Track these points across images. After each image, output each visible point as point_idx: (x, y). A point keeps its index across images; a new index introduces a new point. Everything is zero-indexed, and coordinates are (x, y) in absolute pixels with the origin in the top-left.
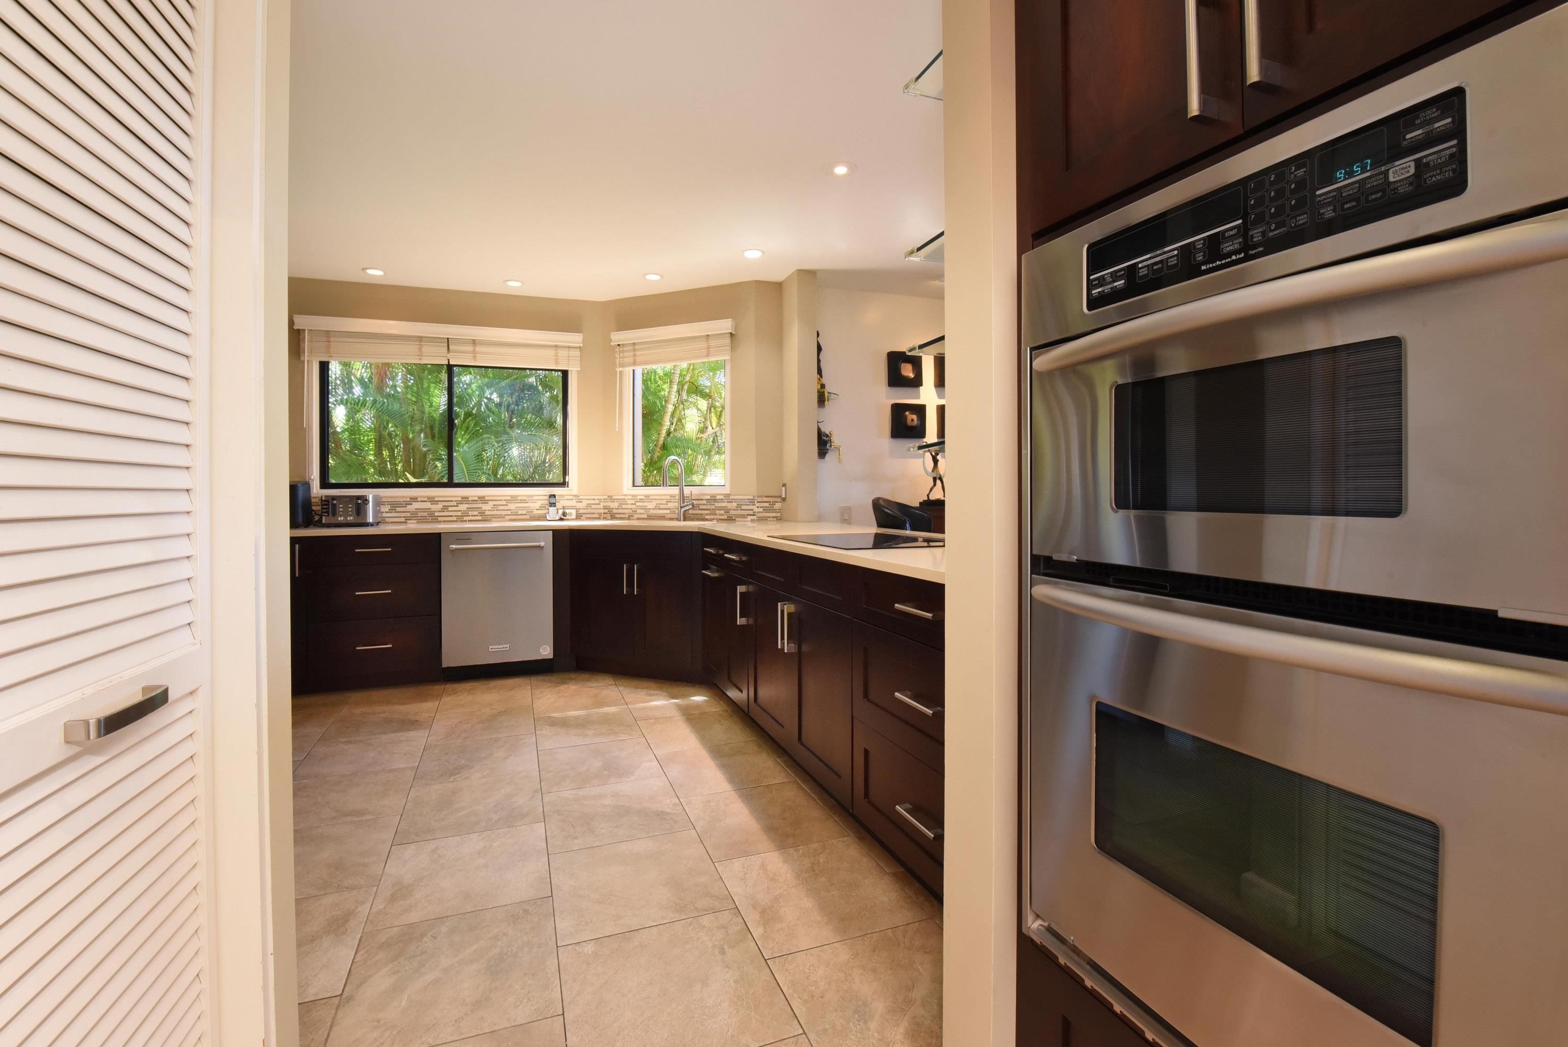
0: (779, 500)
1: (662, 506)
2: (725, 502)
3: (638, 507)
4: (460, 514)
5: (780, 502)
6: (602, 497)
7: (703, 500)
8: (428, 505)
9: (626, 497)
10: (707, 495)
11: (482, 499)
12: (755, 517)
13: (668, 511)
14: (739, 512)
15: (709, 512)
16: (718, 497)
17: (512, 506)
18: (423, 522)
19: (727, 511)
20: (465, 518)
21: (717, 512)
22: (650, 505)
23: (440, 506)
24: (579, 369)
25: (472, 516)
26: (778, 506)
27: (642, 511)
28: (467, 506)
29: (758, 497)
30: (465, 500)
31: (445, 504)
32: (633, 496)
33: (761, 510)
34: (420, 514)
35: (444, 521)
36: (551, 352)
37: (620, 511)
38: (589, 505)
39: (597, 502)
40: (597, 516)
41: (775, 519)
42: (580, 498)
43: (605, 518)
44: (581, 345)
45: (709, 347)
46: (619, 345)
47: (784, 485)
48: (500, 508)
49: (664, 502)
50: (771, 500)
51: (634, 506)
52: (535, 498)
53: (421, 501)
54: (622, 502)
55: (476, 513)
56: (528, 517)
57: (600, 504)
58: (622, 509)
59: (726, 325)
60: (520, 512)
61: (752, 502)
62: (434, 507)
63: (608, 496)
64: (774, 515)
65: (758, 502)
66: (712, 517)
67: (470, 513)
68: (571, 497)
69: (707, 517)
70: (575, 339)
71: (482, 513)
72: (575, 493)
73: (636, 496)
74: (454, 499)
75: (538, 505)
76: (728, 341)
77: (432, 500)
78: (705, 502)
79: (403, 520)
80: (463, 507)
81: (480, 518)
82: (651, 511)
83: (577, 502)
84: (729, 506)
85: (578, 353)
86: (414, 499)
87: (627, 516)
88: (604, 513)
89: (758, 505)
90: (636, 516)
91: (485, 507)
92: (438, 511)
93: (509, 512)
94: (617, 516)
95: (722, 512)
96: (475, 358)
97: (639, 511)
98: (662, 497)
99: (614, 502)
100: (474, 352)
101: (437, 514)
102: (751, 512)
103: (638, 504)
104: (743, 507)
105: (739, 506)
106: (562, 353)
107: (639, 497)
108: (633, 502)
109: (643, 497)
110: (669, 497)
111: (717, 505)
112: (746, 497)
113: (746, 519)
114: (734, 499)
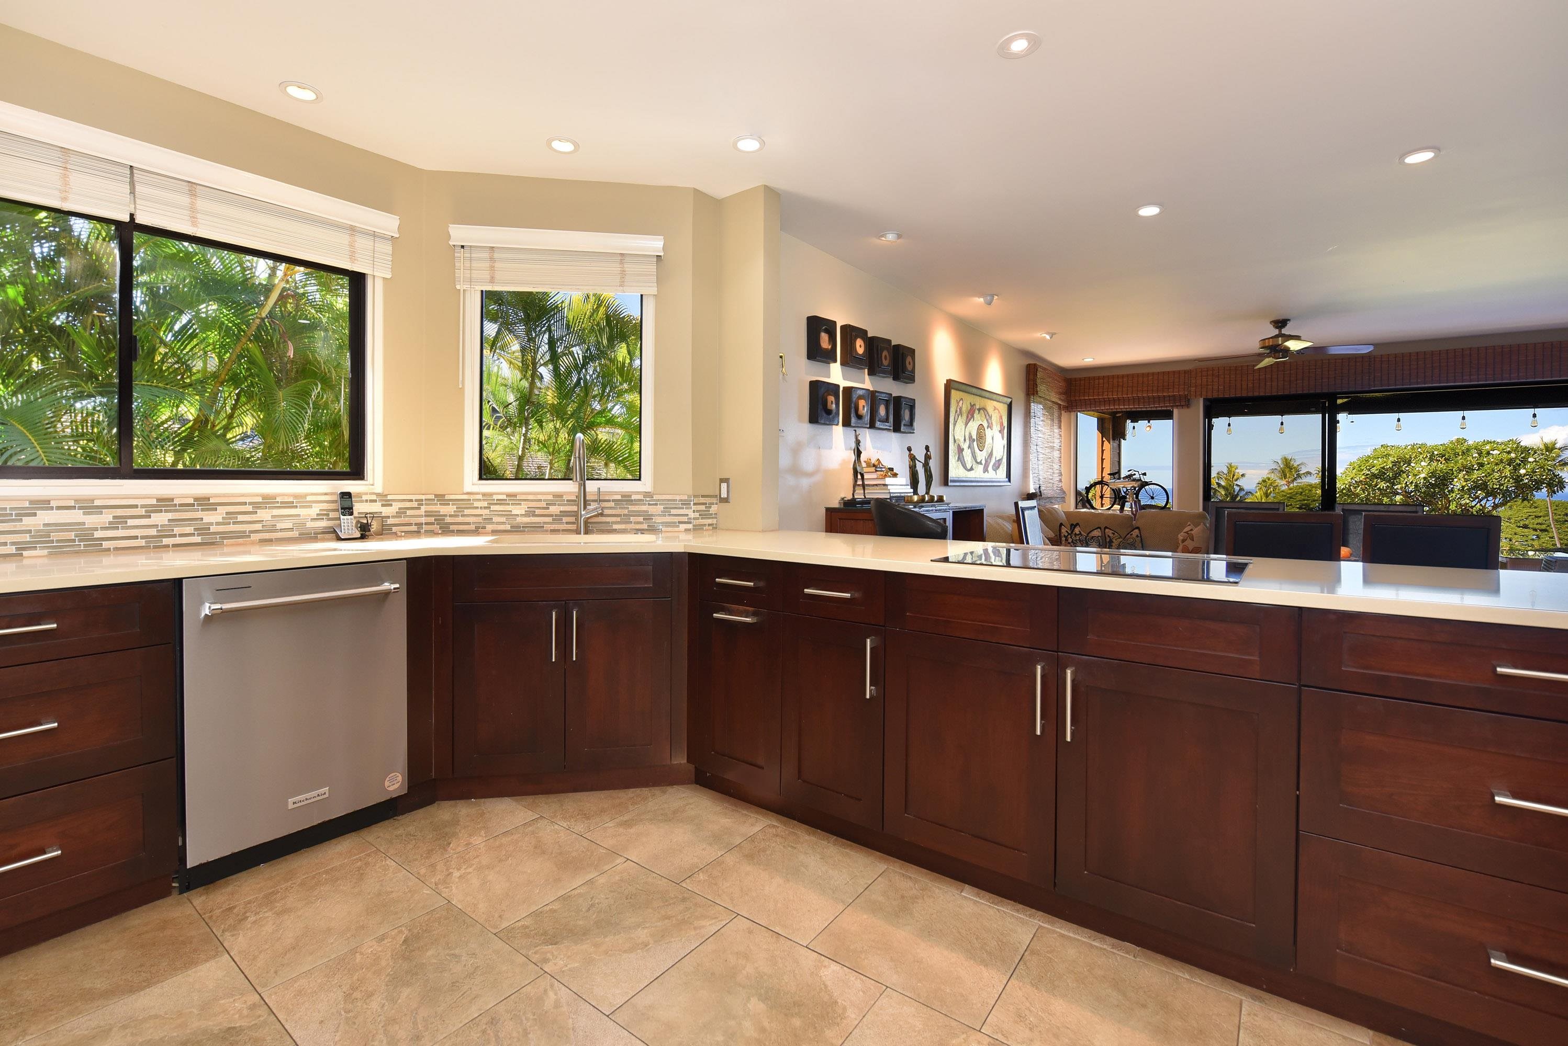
0: (714, 500)
1: (538, 512)
2: (645, 504)
3: (492, 513)
4: (153, 532)
5: (716, 504)
6: (423, 497)
7: (609, 501)
8: (76, 516)
9: (472, 497)
10: (616, 493)
11: (204, 503)
12: (690, 526)
13: (549, 519)
14: (668, 519)
15: (618, 519)
16: (634, 497)
17: (265, 515)
18: (63, 553)
20: (166, 541)
21: (632, 519)
22: (517, 510)
23: (107, 517)
24: (389, 276)
25: (181, 535)
26: (714, 509)
27: (503, 519)
28: (170, 516)
29: (695, 496)
30: (165, 503)
31: (119, 512)
32: (484, 495)
33: (697, 515)
34: (54, 536)
35: (116, 549)
36: (343, 239)
37: (460, 519)
38: (401, 512)
39: (415, 504)
40: (414, 528)
41: (711, 528)
42: (389, 497)
43: (432, 533)
44: (397, 235)
45: (623, 273)
46: (463, 247)
47: (726, 480)
49: (544, 504)
50: (708, 500)
51: (487, 512)
52: (309, 498)
53: (59, 508)
54: (463, 504)
55: (189, 530)
56: (295, 534)
57: (419, 508)
58: (462, 516)
59: (654, 244)
61: (686, 504)
62: (91, 520)
63: (436, 496)
64: (710, 521)
65: (695, 504)
66: (623, 526)
67: (177, 530)
68: (374, 497)
69: (615, 527)
70: (388, 223)
71: (203, 530)
72: (379, 489)
73: (491, 494)
74: (139, 502)
75: (315, 511)
76: (653, 268)
77: (88, 506)
78: (612, 504)
79: (12, 550)
80: (161, 519)
81: (198, 539)
82: (519, 519)
83: (383, 505)
85: (387, 248)
86: (44, 504)
87: (473, 527)
88: (426, 524)
89: (694, 508)
90: (489, 527)
91: (210, 518)
93: (258, 527)
94: (452, 527)
95: (641, 519)
96: (193, 220)
97: (495, 519)
98: (539, 497)
99: (449, 504)
100: (193, 209)
101: (98, 534)
102: (685, 519)
103: (493, 508)
104: (673, 512)
105: (666, 510)
106: (363, 243)
107: (495, 497)
108: (485, 504)
109: (504, 497)
110: (550, 497)
111: (632, 508)
112: (678, 498)
113: (676, 529)
114: (658, 500)
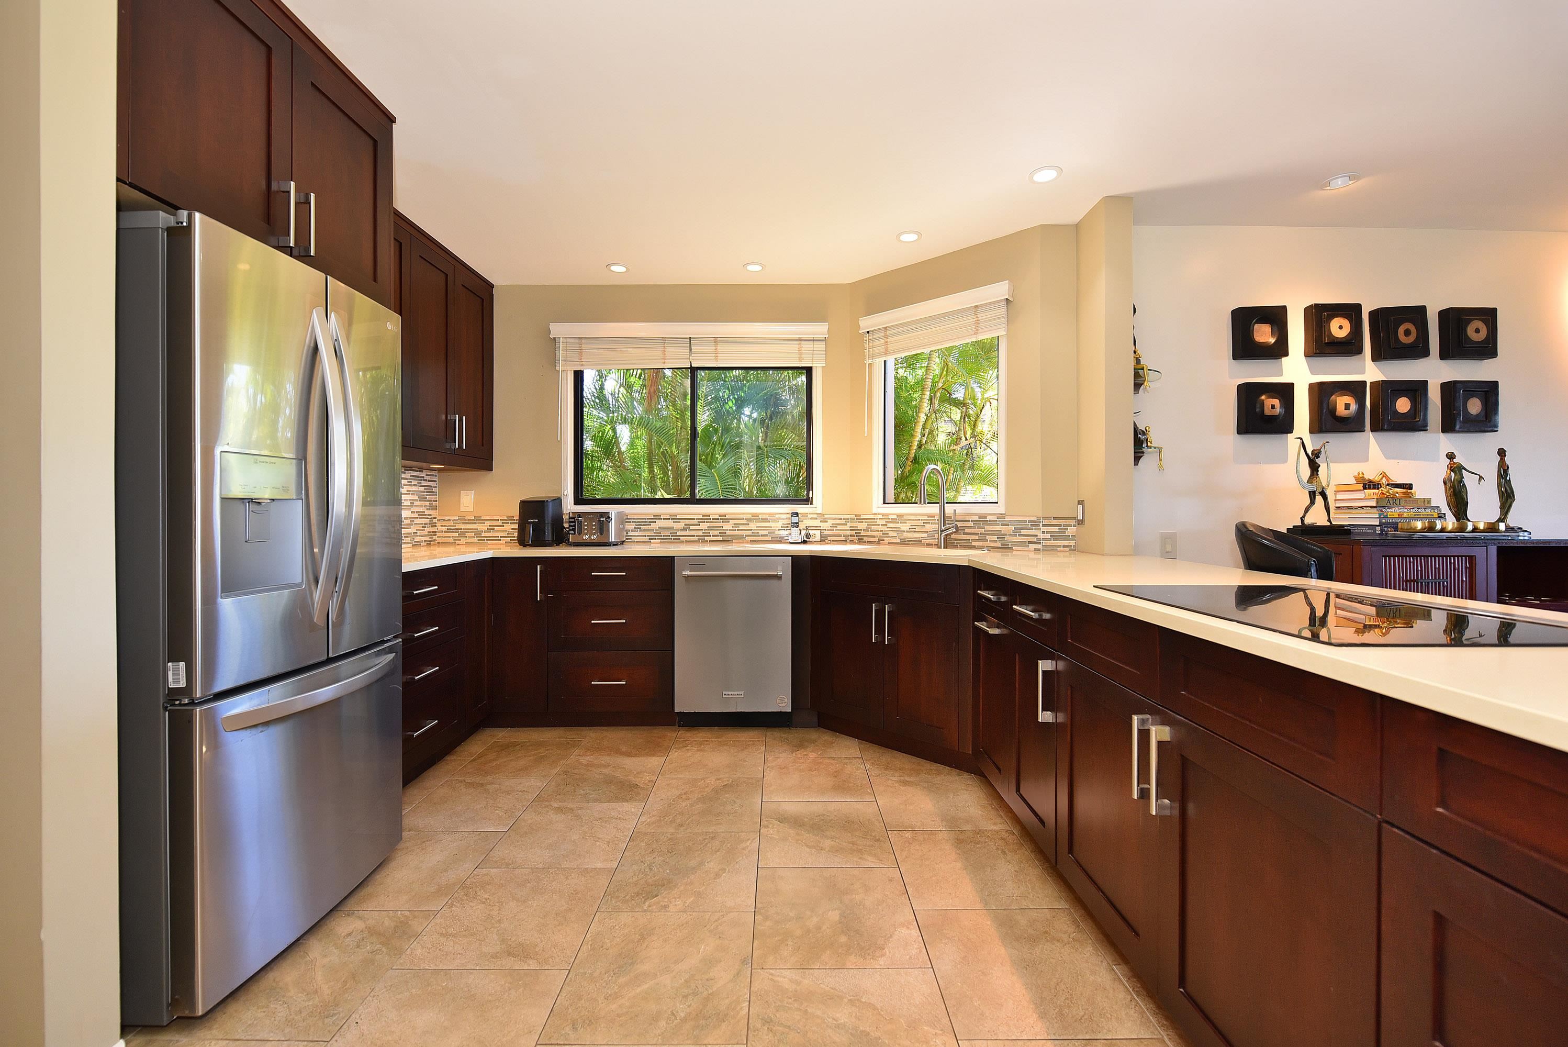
0: (1073, 522)
1: (917, 529)
2: (998, 525)
3: (889, 529)
4: (701, 533)
5: (1075, 526)
6: (849, 517)
7: (969, 521)
8: (670, 523)
9: (876, 517)
10: (975, 514)
11: (723, 518)
12: (1040, 546)
13: (925, 535)
14: (1018, 539)
15: (977, 537)
16: (989, 518)
17: (753, 526)
18: (666, 542)
19: (1001, 536)
20: (707, 539)
21: (988, 537)
22: (904, 527)
23: (682, 525)
24: (824, 365)
25: (713, 536)
26: (1071, 531)
27: (895, 534)
28: (708, 525)
29: (1044, 518)
30: (706, 518)
31: (687, 522)
32: (883, 515)
33: (1048, 536)
34: (663, 533)
35: (686, 541)
36: (795, 347)
37: (869, 533)
38: (834, 526)
39: (843, 522)
40: (843, 538)
41: (1067, 549)
42: (826, 516)
43: (852, 542)
44: (827, 336)
45: (977, 322)
46: (868, 332)
47: (1081, 502)
48: (741, 527)
49: (921, 523)
50: (1062, 522)
51: (884, 528)
52: (777, 516)
53: (664, 519)
54: (871, 522)
55: (717, 533)
56: (769, 538)
57: (846, 524)
58: (871, 531)
59: (1000, 290)
60: (761, 533)
61: (1035, 524)
62: (677, 526)
63: (856, 515)
64: (1066, 543)
65: (1044, 525)
66: (980, 544)
67: (712, 533)
68: (815, 516)
69: (974, 544)
70: (820, 329)
71: (723, 534)
72: (819, 512)
73: (888, 515)
74: (695, 517)
75: (779, 524)
76: (1003, 311)
77: (675, 518)
78: (971, 524)
79: (647, 539)
80: (704, 526)
81: (720, 538)
82: (905, 535)
83: (821, 521)
84: (1004, 529)
85: (822, 346)
86: (657, 517)
87: (876, 539)
88: (850, 536)
89: (1043, 529)
90: (887, 540)
91: (727, 526)
92: (681, 530)
93: (749, 533)
94: (865, 539)
95: (995, 538)
96: (716, 358)
97: (891, 534)
98: (919, 517)
99: (863, 522)
100: (716, 352)
101: (679, 533)
102: (1035, 539)
103: (890, 525)
104: (1023, 532)
105: (1017, 532)
106: (806, 347)
107: (890, 517)
108: (884, 522)
109: (895, 517)
110: (926, 518)
111: (987, 528)
112: (1027, 519)
113: (1026, 549)
114: (1010, 521)
